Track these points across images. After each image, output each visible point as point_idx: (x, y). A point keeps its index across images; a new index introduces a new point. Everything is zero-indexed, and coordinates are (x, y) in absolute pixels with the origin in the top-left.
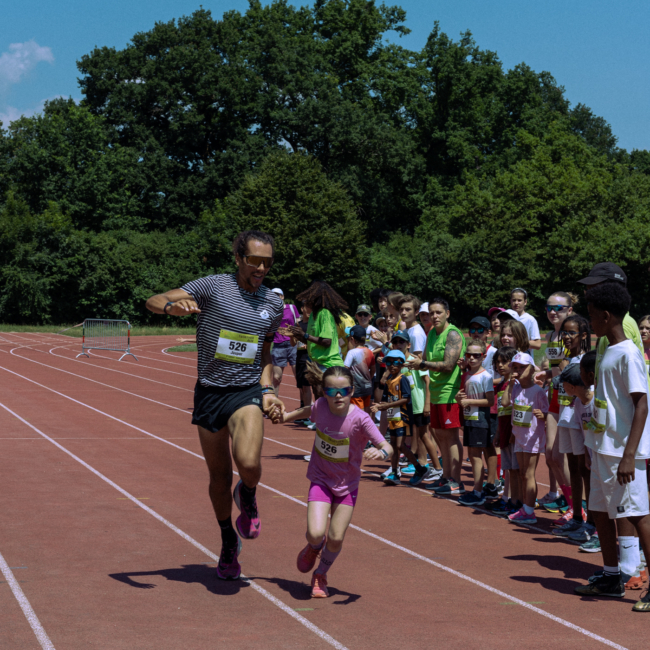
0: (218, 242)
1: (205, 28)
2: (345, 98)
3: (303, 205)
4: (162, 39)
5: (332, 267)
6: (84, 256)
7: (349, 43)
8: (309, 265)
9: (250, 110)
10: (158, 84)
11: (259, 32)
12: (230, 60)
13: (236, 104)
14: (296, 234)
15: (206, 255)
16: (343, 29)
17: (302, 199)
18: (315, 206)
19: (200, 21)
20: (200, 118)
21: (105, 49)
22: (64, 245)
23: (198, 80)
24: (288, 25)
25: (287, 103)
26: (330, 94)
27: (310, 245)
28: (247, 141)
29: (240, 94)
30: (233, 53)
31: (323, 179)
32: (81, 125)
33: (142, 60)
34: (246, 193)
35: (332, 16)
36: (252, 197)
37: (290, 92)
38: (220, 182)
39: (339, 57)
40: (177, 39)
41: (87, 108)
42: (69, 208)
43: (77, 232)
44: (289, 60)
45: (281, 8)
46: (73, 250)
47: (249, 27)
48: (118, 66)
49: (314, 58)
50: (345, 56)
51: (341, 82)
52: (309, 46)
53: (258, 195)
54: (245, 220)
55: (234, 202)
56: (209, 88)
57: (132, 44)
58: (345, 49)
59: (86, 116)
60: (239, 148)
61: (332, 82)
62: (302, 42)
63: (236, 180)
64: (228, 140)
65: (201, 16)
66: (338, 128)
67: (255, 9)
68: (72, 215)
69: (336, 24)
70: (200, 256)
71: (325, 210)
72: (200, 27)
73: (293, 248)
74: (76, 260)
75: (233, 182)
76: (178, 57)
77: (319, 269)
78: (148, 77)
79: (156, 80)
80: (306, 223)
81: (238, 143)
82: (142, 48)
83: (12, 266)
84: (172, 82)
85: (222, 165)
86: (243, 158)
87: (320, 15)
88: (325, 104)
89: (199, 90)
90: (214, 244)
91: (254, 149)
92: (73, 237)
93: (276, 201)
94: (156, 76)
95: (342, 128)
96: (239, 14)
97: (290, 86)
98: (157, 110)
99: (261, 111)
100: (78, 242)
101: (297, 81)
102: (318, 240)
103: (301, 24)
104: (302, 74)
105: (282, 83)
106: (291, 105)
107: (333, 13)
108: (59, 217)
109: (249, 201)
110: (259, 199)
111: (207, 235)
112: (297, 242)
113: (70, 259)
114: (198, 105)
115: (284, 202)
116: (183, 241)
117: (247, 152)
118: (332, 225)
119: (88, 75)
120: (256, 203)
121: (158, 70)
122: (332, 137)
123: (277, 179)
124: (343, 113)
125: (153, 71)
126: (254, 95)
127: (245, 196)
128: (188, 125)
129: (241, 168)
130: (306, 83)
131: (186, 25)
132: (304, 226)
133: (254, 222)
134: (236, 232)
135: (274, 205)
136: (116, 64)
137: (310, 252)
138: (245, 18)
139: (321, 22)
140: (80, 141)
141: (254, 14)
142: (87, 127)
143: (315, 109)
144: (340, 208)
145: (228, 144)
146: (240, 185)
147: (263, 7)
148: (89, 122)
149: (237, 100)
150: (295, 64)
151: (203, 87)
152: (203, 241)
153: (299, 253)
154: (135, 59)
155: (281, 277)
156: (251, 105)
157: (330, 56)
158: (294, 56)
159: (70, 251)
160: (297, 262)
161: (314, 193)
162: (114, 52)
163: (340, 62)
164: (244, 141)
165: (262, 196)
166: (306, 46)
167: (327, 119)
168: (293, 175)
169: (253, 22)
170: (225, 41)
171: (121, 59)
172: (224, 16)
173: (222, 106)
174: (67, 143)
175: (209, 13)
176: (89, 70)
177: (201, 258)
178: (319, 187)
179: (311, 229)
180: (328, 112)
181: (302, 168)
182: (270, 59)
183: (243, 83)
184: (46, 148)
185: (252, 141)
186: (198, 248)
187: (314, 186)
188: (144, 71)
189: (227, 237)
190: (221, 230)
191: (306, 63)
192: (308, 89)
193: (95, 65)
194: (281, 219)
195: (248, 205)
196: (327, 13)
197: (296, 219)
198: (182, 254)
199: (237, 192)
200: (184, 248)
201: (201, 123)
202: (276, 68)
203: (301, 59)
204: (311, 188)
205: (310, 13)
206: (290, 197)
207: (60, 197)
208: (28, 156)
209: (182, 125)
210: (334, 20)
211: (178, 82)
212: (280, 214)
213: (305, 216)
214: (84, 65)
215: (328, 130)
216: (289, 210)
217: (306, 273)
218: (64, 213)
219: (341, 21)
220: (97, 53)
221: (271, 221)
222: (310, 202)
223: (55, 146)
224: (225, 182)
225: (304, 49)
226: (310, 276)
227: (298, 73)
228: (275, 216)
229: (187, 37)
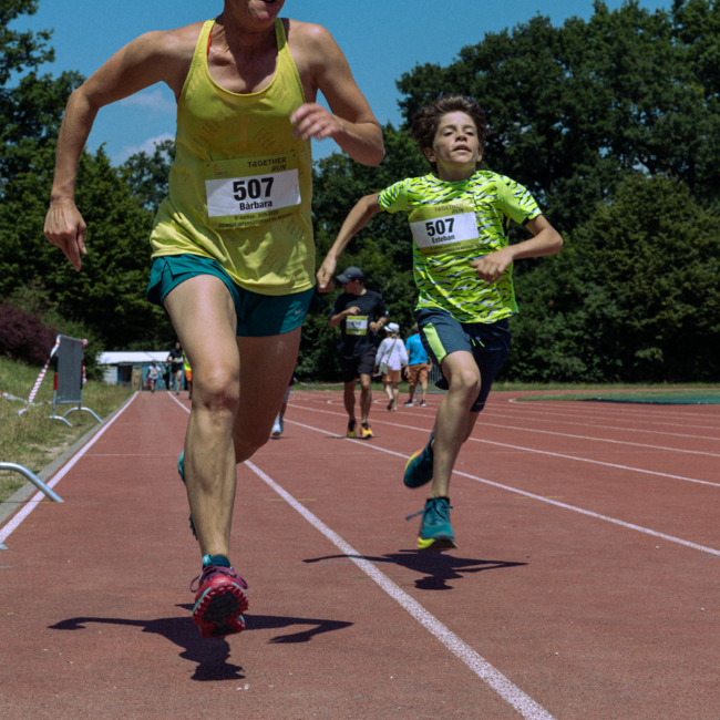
0: (566, 282)
1: (543, 36)
2: (714, 112)
3: (669, 237)
4: (494, 51)
5: (706, 309)
6: (409, 302)
7: (714, 47)
8: (678, 307)
9: (600, 129)
10: (492, 103)
11: (607, 40)
12: (574, 73)
13: (583, 122)
14: (662, 271)
15: (553, 298)
16: (708, 32)
17: (666, 230)
18: (683, 237)
19: (538, 29)
20: (541, 139)
21: (428, 65)
22: (386, 289)
23: (538, 96)
24: (641, 31)
25: (643, 121)
26: (694, 106)
27: (678, 284)
28: (597, 165)
29: (587, 111)
30: (577, 64)
31: (691, 205)
32: (401, 151)
33: (470, 76)
34: (599, 224)
35: (693, 16)
36: (605, 228)
37: (647, 108)
38: (566, 214)
39: (703, 64)
40: (512, 50)
41: (407, 132)
42: (389, 247)
43: (400, 274)
44: (644, 69)
45: (633, 11)
46: (396, 295)
47: (595, 34)
48: (443, 84)
49: (672, 66)
50: (711, 62)
51: (707, 94)
52: (667, 52)
53: (614, 225)
54: (598, 255)
55: (586, 234)
56: (551, 104)
57: (459, 58)
58: (710, 55)
59: (406, 141)
60: (588, 173)
61: (697, 93)
62: (658, 48)
63: (585, 211)
64: (575, 165)
65: (538, 23)
66: (706, 147)
67: (602, 14)
68: (393, 255)
69: (699, 26)
70: (546, 299)
71: (696, 242)
72: (538, 36)
73: (659, 286)
74: (399, 307)
75: (582, 213)
76: (513, 70)
77: (690, 312)
78: (480, 95)
79: (488, 97)
80: (673, 258)
81: (586, 168)
82: (471, 62)
83: (326, 315)
84: (507, 99)
85: (567, 194)
86: (593, 186)
87: (679, 18)
88: (689, 118)
89: (538, 108)
90: (562, 284)
91: (605, 174)
92: (396, 280)
93: (636, 232)
94: (489, 94)
95: (710, 146)
96: (582, 21)
97: (646, 100)
98: (491, 132)
99: (613, 130)
100: (402, 285)
101: (655, 93)
102: (688, 278)
103: (656, 28)
104: (660, 85)
105: (636, 97)
106: (647, 124)
107: (694, 13)
108: (379, 257)
109: (603, 234)
110: (614, 231)
111: (553, 274)
112: (663, 281)
113: (392, 305)
114: (539, 126)
115: (646, 233)
116: (526, 283)
117: (598, 178)
118: (704, 260)
119: (409, 96)
120: (611, 234)
121: (491, 86)
122: (699, 158)
123: (637, 206)
124: (711, 128)
125: (484, 88)
126: (604, 111)
127: (598, 228)
128: (527, 149)
129: (591, 196)
130: (665, 96)
131: (523, 34)
132: (670, 262)
133: (610, 257)
134: (587, 270)
135: (633, 237)
136: (441, 81)
137: (679, 292)
138: (590, 25)
139: (680, 26)
140: (400, 171)
141: (600, 19)
142: (408, 155)
143: (677, 125)
144: (713, 239)
145: (574, 169)
146: (591, 215)
147: (611, 11)
148: (410, 148)
149: (584, 117)
150: (651, 73)
151: (543, 103)
152: (549, 282)
153: (666, 293)
154: (462, 75)
155: (644, 322)
156: (600, 123)
157: (693, 63)
158: (650, 65)
159: (392, 296)
160: (664, 303)
161: (681, 221)
162: (439, 68)
163: (705, 71)
164: (593, 165)
165: (619, 226)
166: (664, 53)
167: (692, 136)
168: (654, 201)
169: (600, 29)
170: (568, 50)
171: (446, 76)
172: (566, 24)
173: (565, 126)
174: (386, 173)
175: (548, 20)
176: (409, 90)
177: (547, 302)
178: (686, 215)
179: (679, 264)
180: (693, 128)
181: (666, 193)
182: (621, 69)
183: (590, 98)
184: (362, 180)
185: (602, 165)
186: (543, 289)
187: (681, 212)
188: (473, 87)
189: (577, 276)
190: (571, 268)
191: (664, 71)
192: (667, 102)
193: (417, 83)
194: (643, 253)
195: (602, 238)
196: (688, 14)
197: (661, 253)
198: (524, 298)
199: (587, 224)
200: (527, 291)
201: (543, 145)
202: (629, 80)
203: (658, 68)
204: (677, 216)
205: (667, 16)
206: (652, 227)
207: (379, 236)
208: (341, 190)
209: (519, 148)
210: (696, 22)
211: (514, 99)
212: (641, 248)
213: (671, 249)
214: (404, 86)
215: (693, 150)
216: (651, 243)
217: (675, 317)
218: (384, 252)
219: (704, 23)
220: (419, 70)
221: (630, 256)
222: (677, 232)
223: (372, 177)
224: (572, 213)
225: (661, 56)
226: (680, 321)
227: (656, 84)
228: (634, 250)
229: (523, 48)
